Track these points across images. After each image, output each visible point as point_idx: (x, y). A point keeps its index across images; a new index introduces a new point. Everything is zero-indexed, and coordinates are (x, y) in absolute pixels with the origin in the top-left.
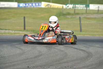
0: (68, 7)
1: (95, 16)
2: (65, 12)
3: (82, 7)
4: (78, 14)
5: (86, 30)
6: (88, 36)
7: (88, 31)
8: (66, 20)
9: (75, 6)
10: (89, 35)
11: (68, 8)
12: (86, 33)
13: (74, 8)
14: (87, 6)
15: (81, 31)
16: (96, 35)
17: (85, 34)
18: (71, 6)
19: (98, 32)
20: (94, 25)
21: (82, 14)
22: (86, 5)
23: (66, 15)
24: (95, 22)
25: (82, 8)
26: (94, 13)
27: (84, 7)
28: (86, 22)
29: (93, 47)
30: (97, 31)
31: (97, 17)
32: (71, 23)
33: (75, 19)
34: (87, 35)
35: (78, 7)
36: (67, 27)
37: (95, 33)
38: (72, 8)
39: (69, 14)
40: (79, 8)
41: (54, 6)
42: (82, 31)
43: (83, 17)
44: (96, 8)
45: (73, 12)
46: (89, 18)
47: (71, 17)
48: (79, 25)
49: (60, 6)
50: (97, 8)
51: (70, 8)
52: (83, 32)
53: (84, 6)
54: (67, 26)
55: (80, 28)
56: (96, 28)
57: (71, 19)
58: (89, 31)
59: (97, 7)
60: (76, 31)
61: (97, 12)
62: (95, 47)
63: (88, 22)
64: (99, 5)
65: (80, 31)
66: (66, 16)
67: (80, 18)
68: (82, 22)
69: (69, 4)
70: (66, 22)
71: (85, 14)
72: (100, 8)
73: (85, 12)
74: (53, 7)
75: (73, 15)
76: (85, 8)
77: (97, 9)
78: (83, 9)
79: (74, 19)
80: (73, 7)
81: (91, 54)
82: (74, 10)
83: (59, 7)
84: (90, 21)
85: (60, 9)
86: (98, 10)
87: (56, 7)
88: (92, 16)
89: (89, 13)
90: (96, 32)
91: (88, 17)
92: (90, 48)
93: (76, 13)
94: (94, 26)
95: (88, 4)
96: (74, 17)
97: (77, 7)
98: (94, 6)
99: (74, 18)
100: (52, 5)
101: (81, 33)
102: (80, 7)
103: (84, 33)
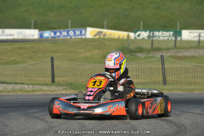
0: (139, 36)
1: (192, 53)
2: (132, 47)
3: (167, 36)
4: (158, 49)
5: (174, 81)
6: (179, 92)
7: (178, 82)
8: (135, 63)
9: (153, 34)
10: (181, 91)
11: (138, 38)
12: (175, 87)
13: (151, 39)
14: (178, 34)
15: (165, 82)
16: (194, 90)
17: (173, 90)
18: (144, 34)
19: (199, 85)
20: (191, 70)
21: (168, 49)
22: (174, 32)
23: (136, 52)
24: (193, 64)
25: (166, 38)
26: (191, 48)
27: (170, 36)
28: (174, 65)
29: (188, 114)
30: (197, 83)
31: (196, 54)
32: (144, 69)
33: (153, 59)
34: (176, 90)
35: (159, 37)
36: (136, 75)
37: (193, 87)
38: (146, 38)
39: (141, 50)
40: (162, 38)
41: (111, 34)
42: (167, 84)
43: (169, 54)
44: (195, 37)
45: (148, 46)
46: (180, 58)
47: (145, 56)
48: (161, 71)
49: (123, 34)
50: (197, 36)
51: (144, 39)
52: (169, 84)
53: (171, 33)
54: (138, 74)
55: (162, 77)
56: (195, 77)
57: (145, 61)
58: (181, 82)
59: (197, 34)
60: (154, 83)
61: (197, 44)
62: (191, 114)
63: (178, 66)
64: (200, 31)
65: (164, 84)
66: (134, 54)
67: (162, 57)
68: (166, 66)
69: (142, 31)
70: (135, 66)
71: (172, 49)
72: (202, 36)
73: (172, 45)
74: (109, 37)
75: (148, 51)
76: (174, 38)
77: (197, 39)
78: (168, 39)
79: (151, 60)
80: (149, 37)
81: (185, 127)
82: (150, 42)
83: (121, 37)
84: (183, 62)
85: (123, 40)
86: (199, 41)
87: (116, 37)
88: (187, 54)
89: (181, 48)
90: (194, 84)
91: (180, 54)
92: (181, 116)
93: (154, 48)
94: (190, 73)
95: (178, 30)
96: (151, 55)
97: (156, 36)
98: (190, 32)
99: (152, 57)
100: (107, 34)
101: (165, 87)
102: (164, 37)
103: (171, 87)
